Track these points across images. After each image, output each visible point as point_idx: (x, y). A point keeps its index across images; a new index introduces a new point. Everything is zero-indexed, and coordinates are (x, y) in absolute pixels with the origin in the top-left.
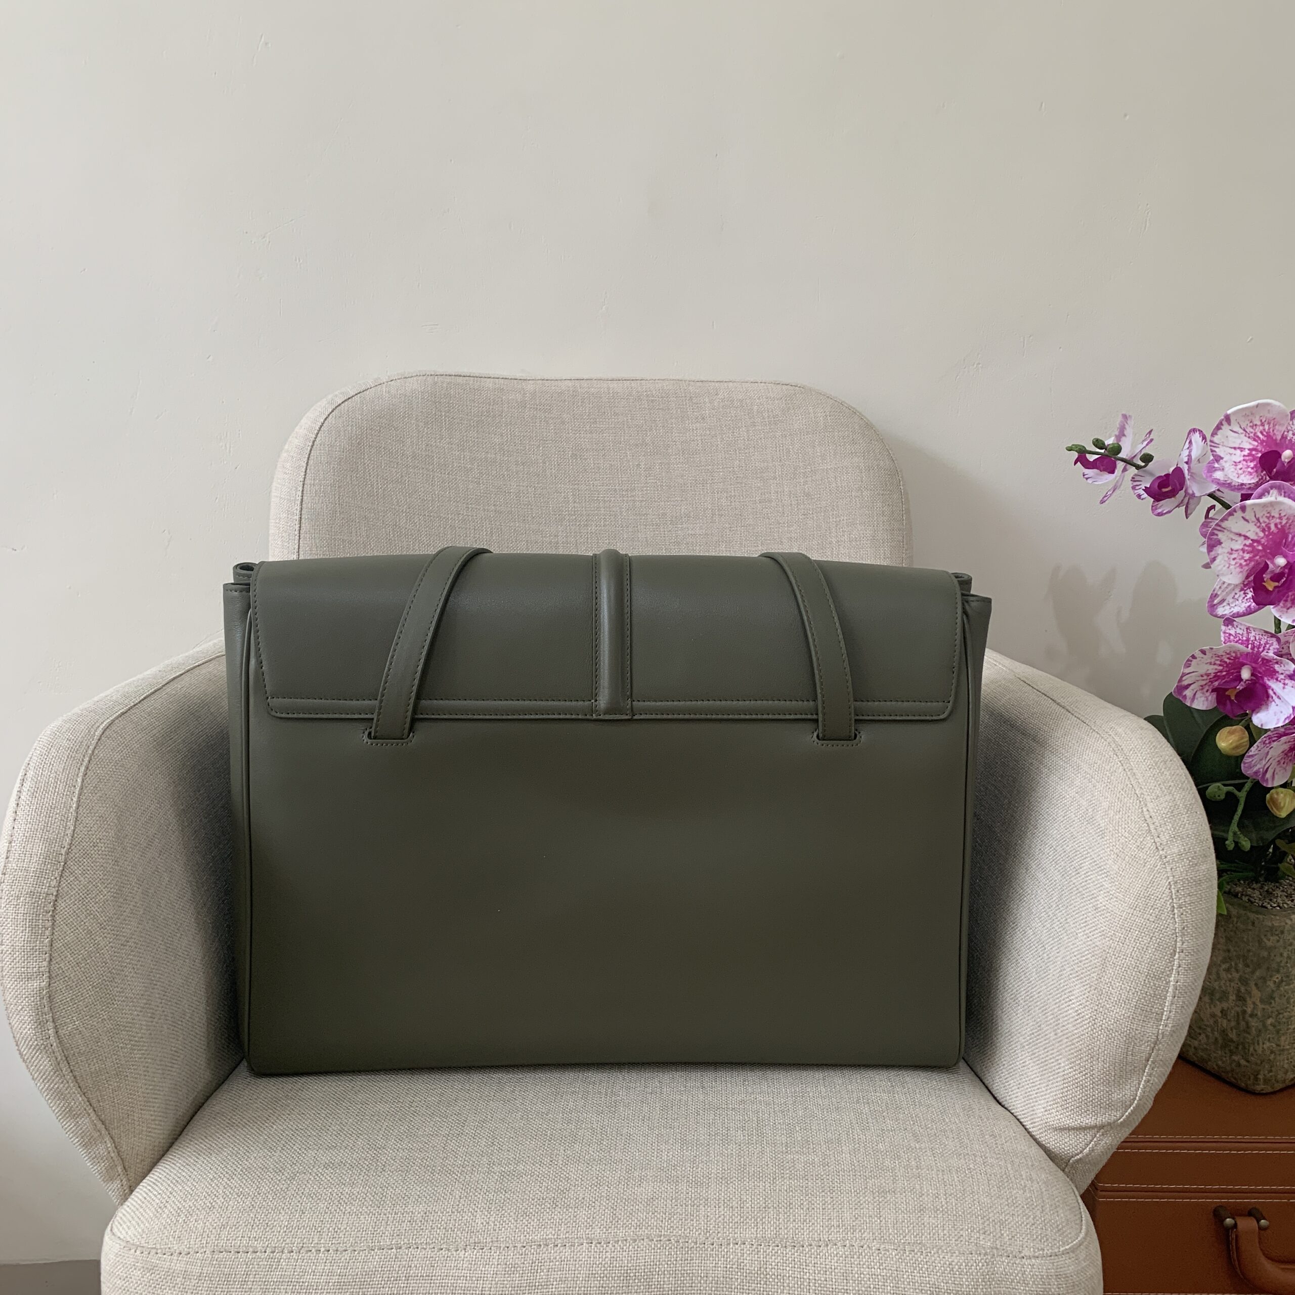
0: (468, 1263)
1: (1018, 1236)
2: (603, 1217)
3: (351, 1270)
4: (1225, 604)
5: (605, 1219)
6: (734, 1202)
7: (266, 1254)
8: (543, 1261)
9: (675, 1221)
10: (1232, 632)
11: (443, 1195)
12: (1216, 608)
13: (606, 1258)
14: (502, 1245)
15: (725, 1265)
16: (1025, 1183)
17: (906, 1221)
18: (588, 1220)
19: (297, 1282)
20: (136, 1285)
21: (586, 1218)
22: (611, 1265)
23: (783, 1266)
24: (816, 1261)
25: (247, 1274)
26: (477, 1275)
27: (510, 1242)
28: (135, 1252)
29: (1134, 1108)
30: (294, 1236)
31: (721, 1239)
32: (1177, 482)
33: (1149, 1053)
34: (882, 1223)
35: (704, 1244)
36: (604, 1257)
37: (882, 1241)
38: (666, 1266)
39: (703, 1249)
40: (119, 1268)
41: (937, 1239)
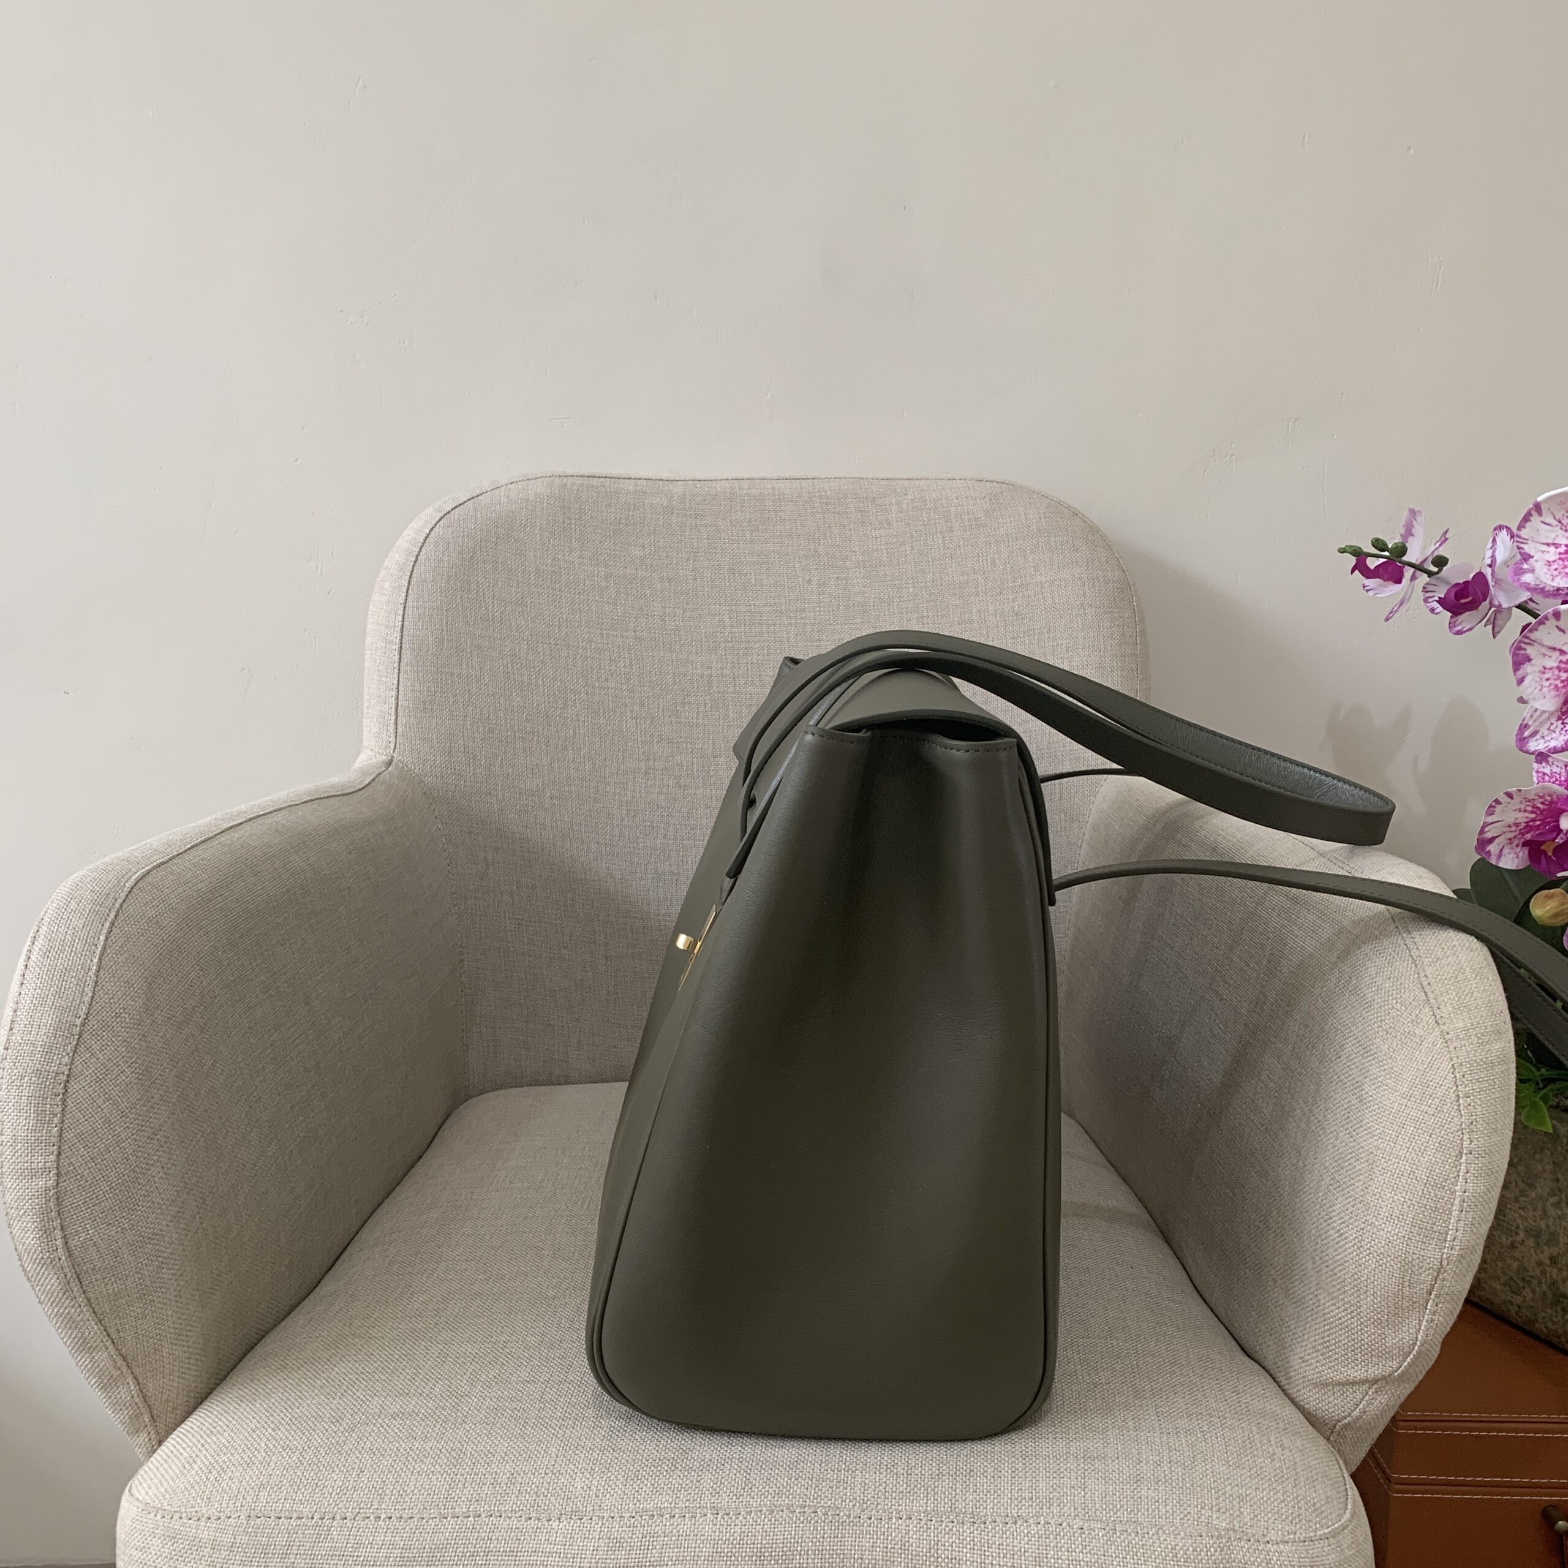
0: (562, 1535)
1: (1262, 1515)
2: (733, 1482)
3: (417, 1543)
4: (1538, 736)
5: (736, 1485)
6: (899, 1469)
7: (314, 1521)
8: (656, 1535)
9: (823, 1489)
10: (1547, 770)
11: (536, 1452)
12: (1528, 742)
13: (734, 1532)
14: (605, 1514)
15: (885, 1545)
16: (1274, 1450)
17: (1117, 1493)
18: (715, 1486)
19: (350, 1556)
20: (155, 1557)
21: (712, 1484)
22: (741, 1542)
23: (959, 1547)
24: (1001, 1542)
25: (289, 1545)
26: (573, 1552)
27: (616, 1510)
28: (156, 1516)
29: (1414, 1355)
30: (349, 1500)
31: (881, 1511)
32: (1479, 593)
33: (1431, 1285)
34: (1087, 1496)
35: (860, 1517)
36: (732, 1531)
37: (1087, 1518)
38: (810, 1544)
39: (858, 1524)
40: (135, 1535)
41: (1157, 1517)
